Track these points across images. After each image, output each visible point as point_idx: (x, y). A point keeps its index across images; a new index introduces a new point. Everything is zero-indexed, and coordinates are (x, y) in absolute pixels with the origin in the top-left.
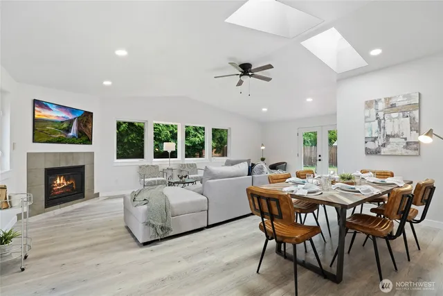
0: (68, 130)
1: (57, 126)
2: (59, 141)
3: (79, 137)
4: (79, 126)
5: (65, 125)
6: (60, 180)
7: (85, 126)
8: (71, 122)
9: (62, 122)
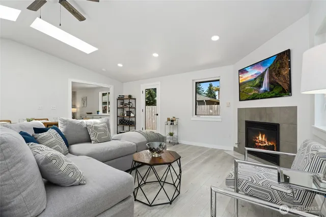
0: (260, 86)
1: (251, 84)
2: (254, 98)
3: (271, 90)
4: (270, 76)
5: (257, 81)
6: (262, 137)
7: (279, 74)
8: (262, 76)
9: (255, 79)
